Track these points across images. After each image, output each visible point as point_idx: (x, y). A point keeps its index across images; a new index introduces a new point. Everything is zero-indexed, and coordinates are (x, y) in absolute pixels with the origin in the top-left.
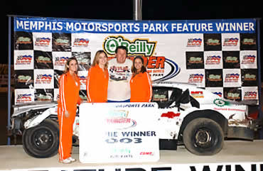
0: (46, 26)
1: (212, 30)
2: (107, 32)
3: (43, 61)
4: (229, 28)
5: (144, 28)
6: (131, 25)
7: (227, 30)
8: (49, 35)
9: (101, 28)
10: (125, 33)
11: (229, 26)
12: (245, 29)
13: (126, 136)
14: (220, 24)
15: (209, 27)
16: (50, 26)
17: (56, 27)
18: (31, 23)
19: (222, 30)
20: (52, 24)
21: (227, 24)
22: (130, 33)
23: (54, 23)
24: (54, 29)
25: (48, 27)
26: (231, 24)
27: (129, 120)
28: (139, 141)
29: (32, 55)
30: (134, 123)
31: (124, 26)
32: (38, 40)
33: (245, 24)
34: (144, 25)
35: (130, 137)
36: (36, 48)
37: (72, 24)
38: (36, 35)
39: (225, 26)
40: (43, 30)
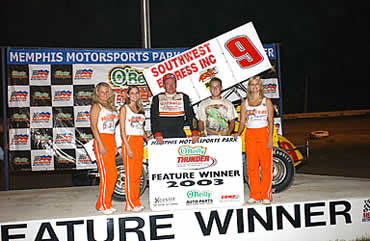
0: (45, 57)
2: (113, 62)
3: (40, 97)
5: (154, 57)
6: (139, 54)
8: (48, 68)
9: (106, 58)
10: (132, 62)
13: (204, 178)
16: (49, 57)
17: (56, 58)
18: (27, 54)
20: (51, 56)
22: (138, 62)
23: (53, 54)
24: (53, 60)
25: (46, 59)
27: (207, 158)
28: (220, 182)
29: (28, 91)
30: (214, 161)
31: (131, 55)
32: (34, 72)
34: (154, 53)
35: (209, 178)
36: (32, 83)
37: (73, 54)
38: (32, 68)
40: (40, 62)
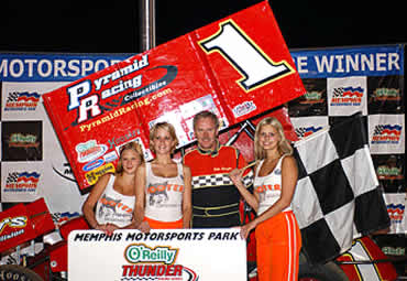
1: (306, 71)
4: (344, 66)
7: (340, 70)
9: (67, 70)
11: (344, 60)
12: (379, 69)
14: (324, 58)
15: (300, 64)
19: (329, 70)
21: (340, 58)
26: (349, 58)
30: (192, 276)
33: (378, 56)
39: (336, 61)
